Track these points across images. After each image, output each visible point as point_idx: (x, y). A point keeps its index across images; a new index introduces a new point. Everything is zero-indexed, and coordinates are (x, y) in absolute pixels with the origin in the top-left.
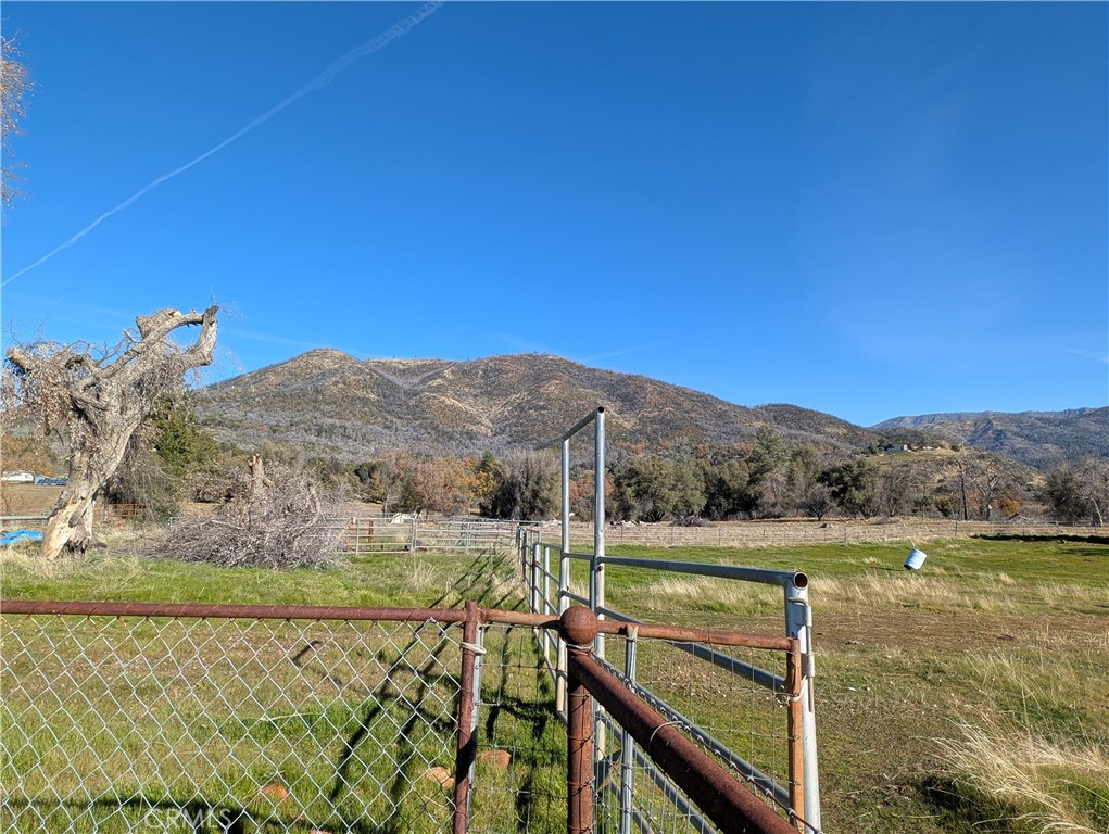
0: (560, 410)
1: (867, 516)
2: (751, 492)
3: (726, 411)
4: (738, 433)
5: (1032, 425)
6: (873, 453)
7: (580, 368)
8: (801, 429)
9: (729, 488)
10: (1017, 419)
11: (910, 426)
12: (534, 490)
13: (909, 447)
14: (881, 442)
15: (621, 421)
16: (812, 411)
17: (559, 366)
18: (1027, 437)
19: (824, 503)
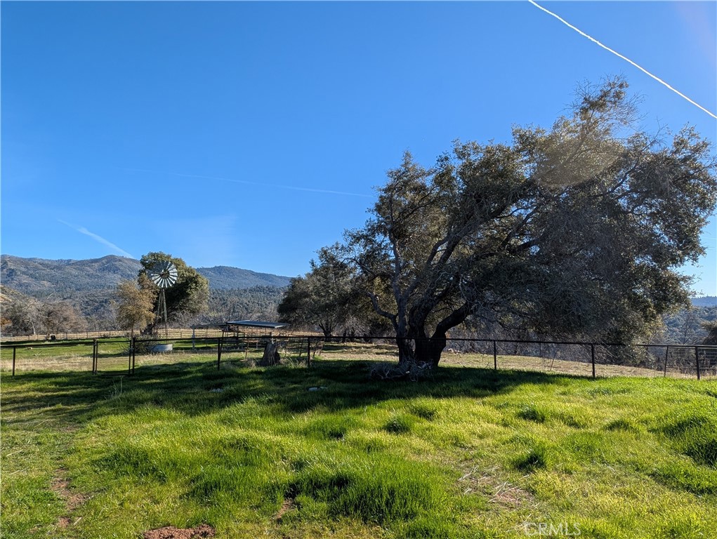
5: (36, 267)
10: (25, 262)
18: (31, 276)
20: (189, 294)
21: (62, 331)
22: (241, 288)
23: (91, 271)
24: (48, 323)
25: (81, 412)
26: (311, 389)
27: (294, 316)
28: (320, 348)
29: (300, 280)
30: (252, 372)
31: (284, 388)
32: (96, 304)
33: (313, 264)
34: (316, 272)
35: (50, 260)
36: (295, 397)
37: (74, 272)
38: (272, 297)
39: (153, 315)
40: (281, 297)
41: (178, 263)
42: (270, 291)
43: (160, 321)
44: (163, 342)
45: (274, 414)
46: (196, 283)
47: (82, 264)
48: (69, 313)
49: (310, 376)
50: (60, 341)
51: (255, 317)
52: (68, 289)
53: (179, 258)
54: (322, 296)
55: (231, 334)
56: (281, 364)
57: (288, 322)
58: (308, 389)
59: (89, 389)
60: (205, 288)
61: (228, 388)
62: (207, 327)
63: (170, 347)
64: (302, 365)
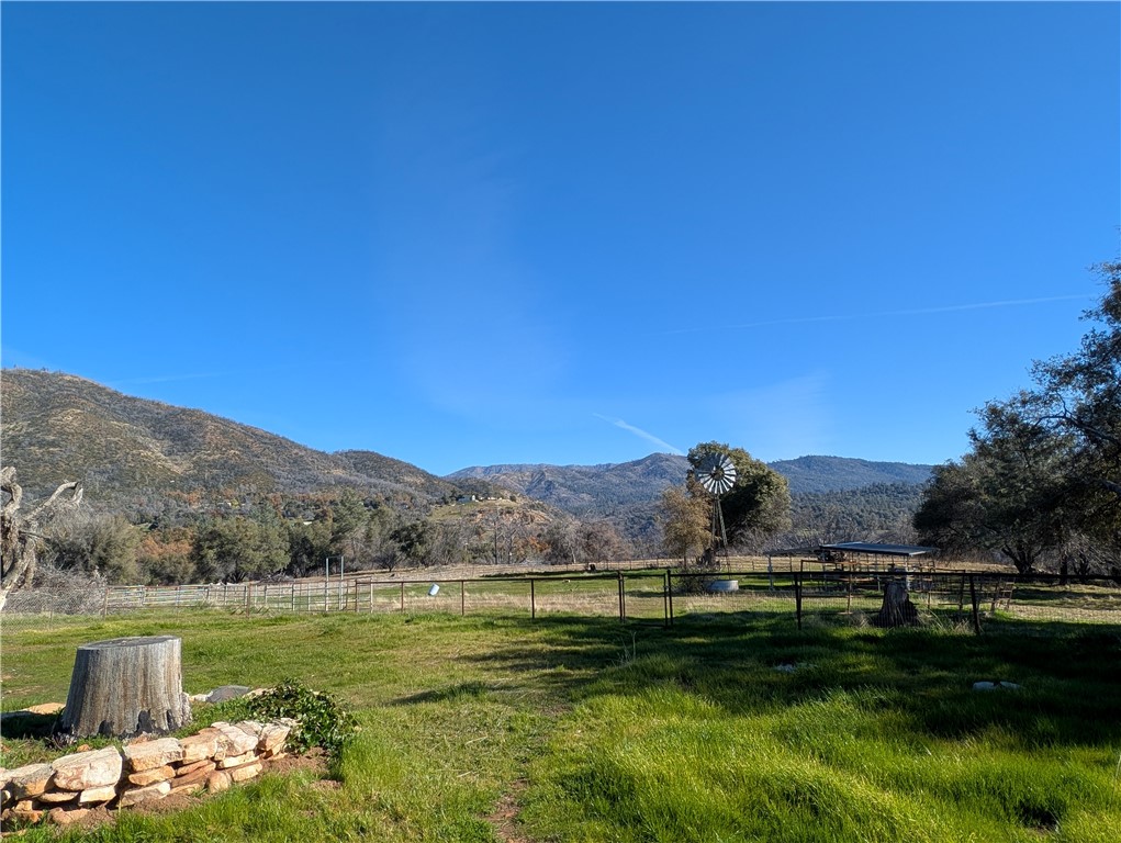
0: (80, 448)
1: (427, 566)
2: (333, 550)
3: (302, 457)
4: (315, 481)
5: (574, 477)
6: (446, 503)
7: (113, 395)
8: (380, 477)
9: (312, 547)
10: (562, 471)
11: (480, 476)
12: (100, 558)
13: (477, 498)
14: (454, 492)
15: (169, 464)
16: (392, 460)
17: (80, 390)
18: (570, 488)
19: (395, 556)
20: (760, 503)
21: (605, 559)
22: (846, 489)
23: (635, 478)
24: (588, 547)
25: (582, 682)
26: (979, 685)
27: (946, 534)
28: (1007, 595)
29: (952, 467)
30: (858, 637)
31: (916, 677)
32: (644, 522)
33: (974, 436)
34: (983, 450)
35: (587, 467)
36: (935, 701)
37: (615, 480)
38: (905, 502)
39: (709, 534)
40: (917, 502)
41: (738, 456)
42: (899, 491)
43: (719, 545)
44: (727, 577)
45: (887, 736)
46: (768, 484)
47: (623, 468)
48: (610, 534)
49: (980, 654)
50: (599, 572)
51: (874, 536)
52: (610, 503)
53: (740, 447)
54: (1003, 496)
55: (831, 567)
56: (920, 625)
57: (936, 546)
58: (970, 683)
59: (606, 646)
60: (783, 491)
61: (803, 664)
62: (791, 554)
63: (734, 584)
64: (963, 629)
